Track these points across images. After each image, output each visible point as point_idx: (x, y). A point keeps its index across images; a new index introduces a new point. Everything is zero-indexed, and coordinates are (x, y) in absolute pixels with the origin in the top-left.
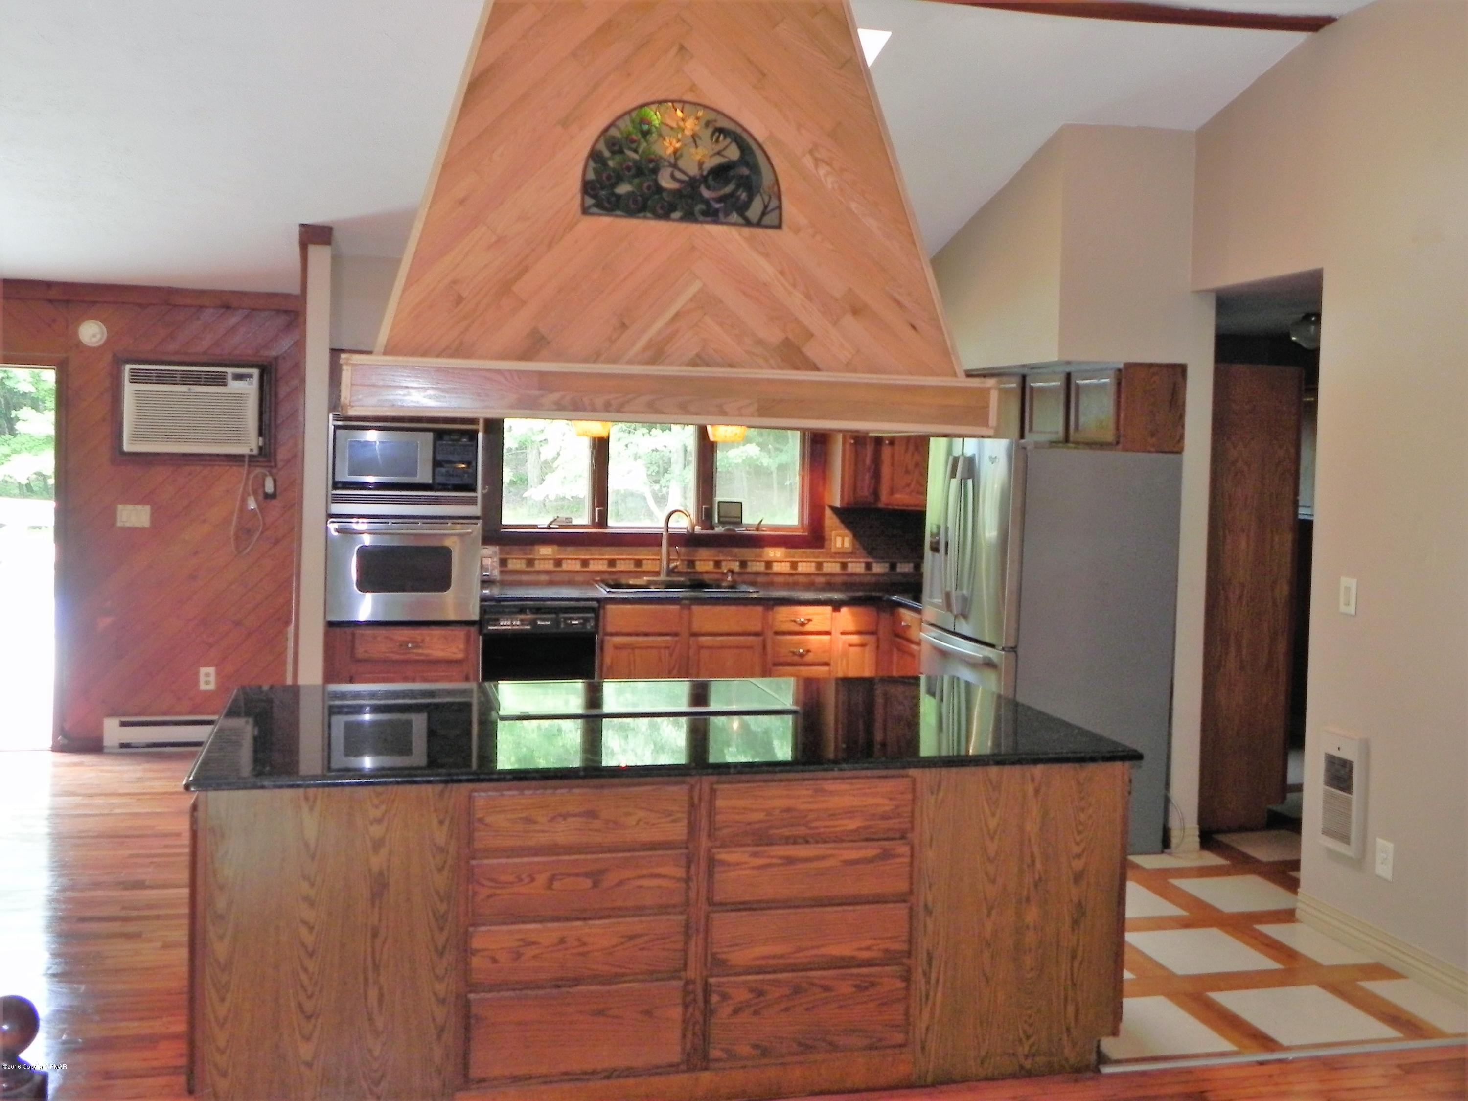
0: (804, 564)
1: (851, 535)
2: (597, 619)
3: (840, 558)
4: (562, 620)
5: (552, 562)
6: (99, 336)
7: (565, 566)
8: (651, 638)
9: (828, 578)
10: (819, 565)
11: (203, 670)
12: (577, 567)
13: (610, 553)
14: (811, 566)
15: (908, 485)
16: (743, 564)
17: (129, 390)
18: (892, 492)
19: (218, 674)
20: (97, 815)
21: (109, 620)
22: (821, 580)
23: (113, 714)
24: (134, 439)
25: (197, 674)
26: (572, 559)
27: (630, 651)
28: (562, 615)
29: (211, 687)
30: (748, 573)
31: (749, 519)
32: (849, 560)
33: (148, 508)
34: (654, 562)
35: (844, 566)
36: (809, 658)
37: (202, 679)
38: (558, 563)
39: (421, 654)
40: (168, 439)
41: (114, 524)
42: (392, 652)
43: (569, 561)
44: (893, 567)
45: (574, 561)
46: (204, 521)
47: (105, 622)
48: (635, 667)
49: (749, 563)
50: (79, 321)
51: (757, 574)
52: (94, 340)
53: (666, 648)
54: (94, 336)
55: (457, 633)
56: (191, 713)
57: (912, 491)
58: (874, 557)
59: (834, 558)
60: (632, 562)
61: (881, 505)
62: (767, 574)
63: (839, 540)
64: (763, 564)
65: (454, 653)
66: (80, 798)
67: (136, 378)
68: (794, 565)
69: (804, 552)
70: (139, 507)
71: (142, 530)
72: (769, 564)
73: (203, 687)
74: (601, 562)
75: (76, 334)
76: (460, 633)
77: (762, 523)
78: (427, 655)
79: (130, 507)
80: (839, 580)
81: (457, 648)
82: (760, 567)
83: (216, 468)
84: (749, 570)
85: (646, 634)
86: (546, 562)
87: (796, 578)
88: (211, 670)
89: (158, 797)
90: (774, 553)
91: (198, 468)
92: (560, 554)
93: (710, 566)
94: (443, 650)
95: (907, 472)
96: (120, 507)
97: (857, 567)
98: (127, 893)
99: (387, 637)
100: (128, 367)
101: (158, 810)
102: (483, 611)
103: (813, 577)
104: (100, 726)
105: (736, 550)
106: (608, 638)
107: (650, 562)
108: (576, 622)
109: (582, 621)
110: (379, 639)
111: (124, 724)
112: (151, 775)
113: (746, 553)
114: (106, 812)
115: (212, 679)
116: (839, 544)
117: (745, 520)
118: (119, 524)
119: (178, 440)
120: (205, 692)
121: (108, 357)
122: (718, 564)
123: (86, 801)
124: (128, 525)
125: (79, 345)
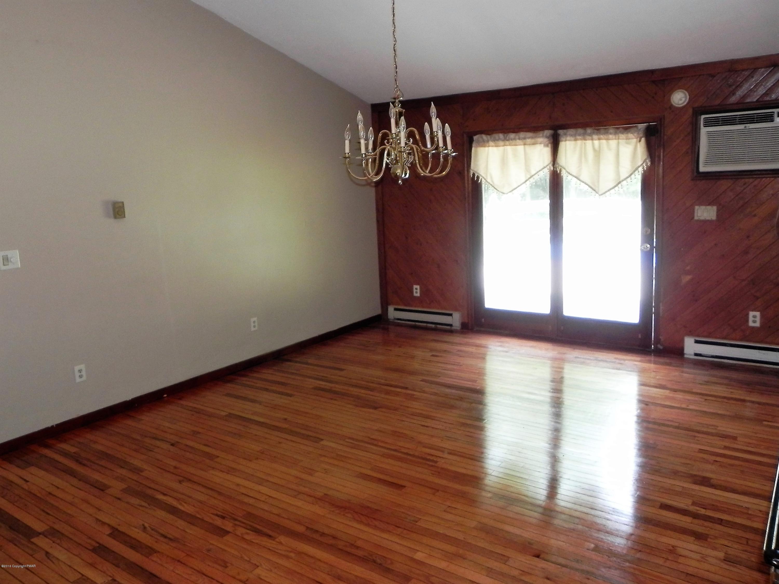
6: (684, 99)
11: (751, 314)
17: (704, 131)
19: (762, 316)
20: (678, 408)
21: (688, 278)
23: (690, 333)
24: (707, 163)
25: (747, 315)
29: (758, 324)
33: (715, 208)
37: (751, 319)
40: (728, 162)
41: (693, 218)
46: (755, 216)
47: (686, 278)
50: (672, 91)
52: (681, 102)
54: (681, 100)
56: (741, 340)
66: (668, 391)
67: (708, 123)
70: (709, 207)
71: (711, 222)
73: (751, 324)
75: (669, 100)
79: (703, 207)
83: (764, 179)
88: (758, 314)
89: (720, 400)
91: (751, 180)
96: (697, 207)
98: (697, 487)
100: (703, 117)
101: (720, 412)
104: (682, 341)
111: (697, 342)
112: (714, 379)
114: (684, 406)
115: (758, 319)
118: (696, 218)
119: (736, 162)
120: (753, 328)
121: (690, 111)
123: (671, 394)
124: (702, 218)
125: (671, 107)
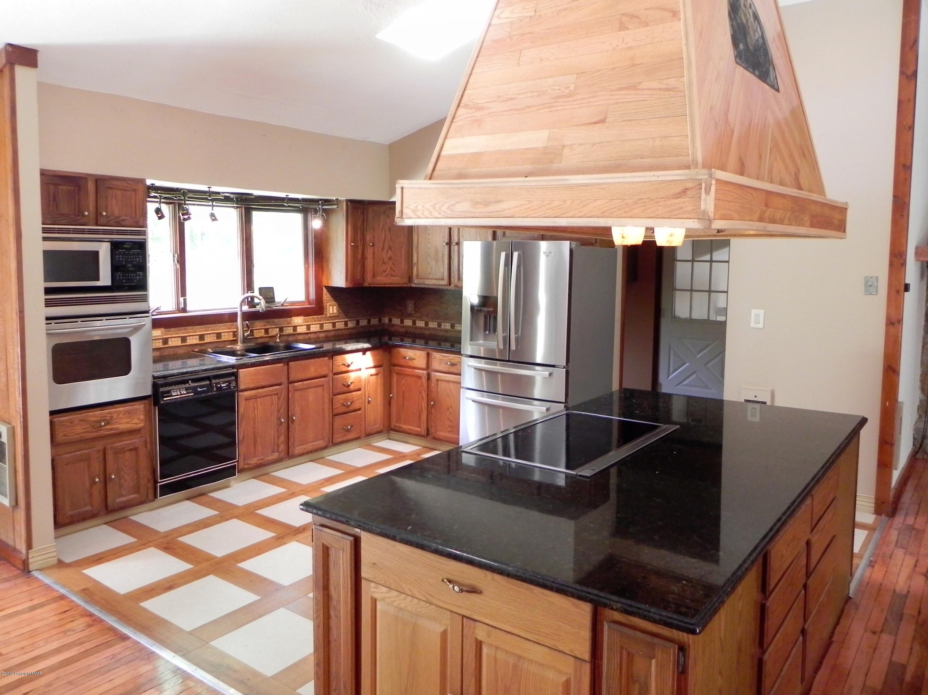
0: (314, 326)
1: (337, 305)
2: (236, 380)
3: (332, 320)
4: (214, 385)
5: (161, 341)
7: (171, 343)
8: (266, 389)
9: (326, 333)
10: (322, 326)
12: (178, 342)
13: (200, 330)
14: (317, 327)
15: (385, 271)
16: (281, 329)
18: (374, 276)
22: (322, 335)
26: (175, 337)
27: (254, 400)
28: (214, 381)
30: (285, 335)
31: (280, 298)
32: (336, 321)
34: (229, 334)
35: (334, 324)
36: (352, 387)
38: (165, 341)
39: (112, 429)
42: (87, 432)
43: (173, 339)
44: (358, 323)
45: (176, 339)
48: (257, 411)
49: (284, 329)
51: (289, 335)
53: (275, 394)
55: (137, 407)
57: (388, 275)
58: (348, 318)
59: (328, 320)
60: (215, 335)
61: (366, 285)
62: (294, 335)
63: (331, 307)
64: (292, 328)
65: (137, 424)
68: (308, 327)
69: (313, 318)
72: (295, 328)
74: (194, 337)
76: (140, 406)
77: (287, 300)
78: (116, 429)
80: (331, 334)
81: (138, 419)
82: (290, 331)
84: (284, 333)
85: (263, 387)
86: (157, 341)
87: (309, 335)
90: (298, 320)
92: (167, 335)
93: (262, 333)
94: (127, 423)
95: (384, 263)
97: (340, 325)
99: (81, 420)
102: (155, 386)
103: (318, 334)
105: (276, 320)
106: (240, 393)
107: (226, 334)
108: (225, 385)
109: (227, 384)
110: (76, 422)
113: (281, 322)
116: (331, 312)
117: (277, 300)
122: (267, 331)
